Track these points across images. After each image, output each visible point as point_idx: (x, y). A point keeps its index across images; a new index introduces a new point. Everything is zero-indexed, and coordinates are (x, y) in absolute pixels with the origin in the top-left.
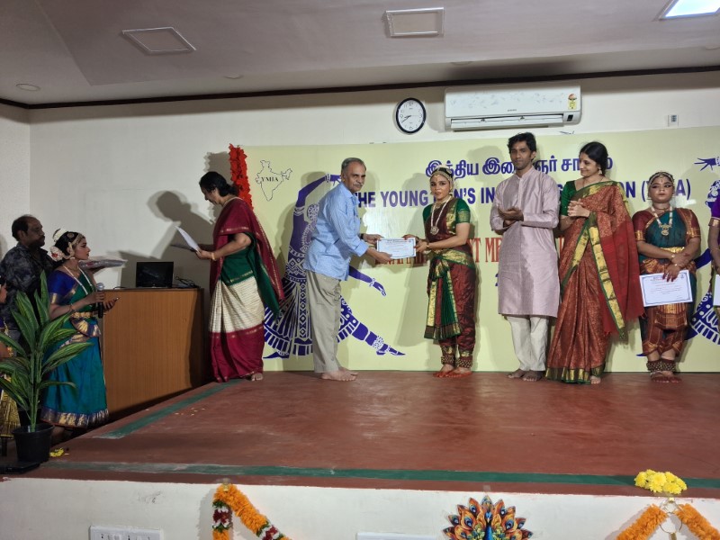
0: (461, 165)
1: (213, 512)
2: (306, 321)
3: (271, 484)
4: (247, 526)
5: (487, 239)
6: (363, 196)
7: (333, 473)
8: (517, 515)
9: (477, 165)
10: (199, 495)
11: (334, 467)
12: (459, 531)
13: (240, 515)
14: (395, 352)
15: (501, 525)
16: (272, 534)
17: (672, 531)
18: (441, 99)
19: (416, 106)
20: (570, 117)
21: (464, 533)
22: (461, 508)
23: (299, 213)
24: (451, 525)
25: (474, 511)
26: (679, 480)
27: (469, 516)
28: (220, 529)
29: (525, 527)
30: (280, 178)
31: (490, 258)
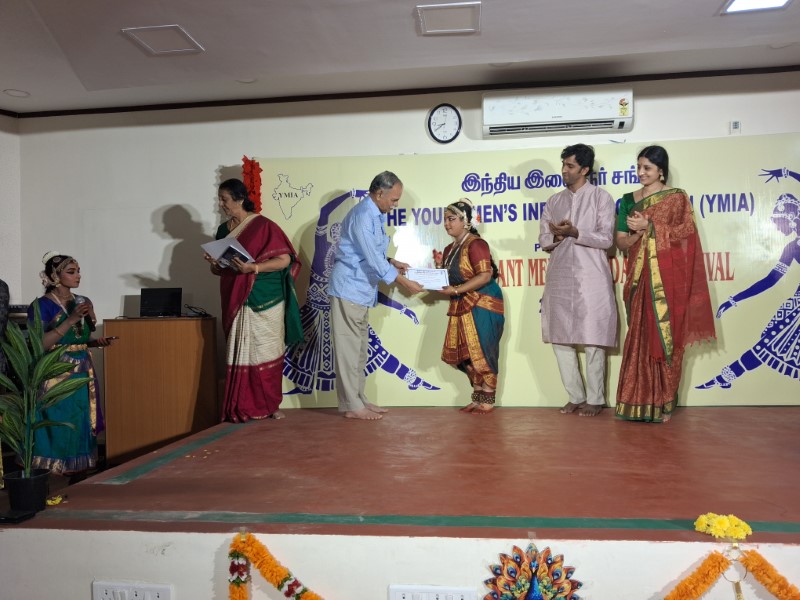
0: (500, 178)
1: (230, 564)
2: (330, 353)
3: (294, 532)
4: (268, 580)
5: (530, 261)
6: (392, 213)
7: (362, 519)
8: (566, 564)
9: (519, 178)
10: (213, 546)
11: (362, 513)
12: (501, 582)
13: (259, 567)
14: (429, 386)
15: (548, 575)
16: (295, 587)
17: (736, 580)
18: (479, 105)
19: (451, 113)
20: (622, 124)
21: (507, 585)
22: (504, 557)
23: (321, 233)
24: (492, 576)
25: (518, 561)
26: (743, 524)
27: (512, 565)
28: (237, 583)
29: (573, 577)
30: (299, 193)
31: (533, 281)
